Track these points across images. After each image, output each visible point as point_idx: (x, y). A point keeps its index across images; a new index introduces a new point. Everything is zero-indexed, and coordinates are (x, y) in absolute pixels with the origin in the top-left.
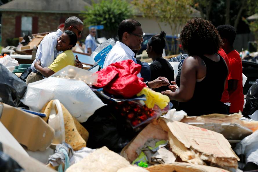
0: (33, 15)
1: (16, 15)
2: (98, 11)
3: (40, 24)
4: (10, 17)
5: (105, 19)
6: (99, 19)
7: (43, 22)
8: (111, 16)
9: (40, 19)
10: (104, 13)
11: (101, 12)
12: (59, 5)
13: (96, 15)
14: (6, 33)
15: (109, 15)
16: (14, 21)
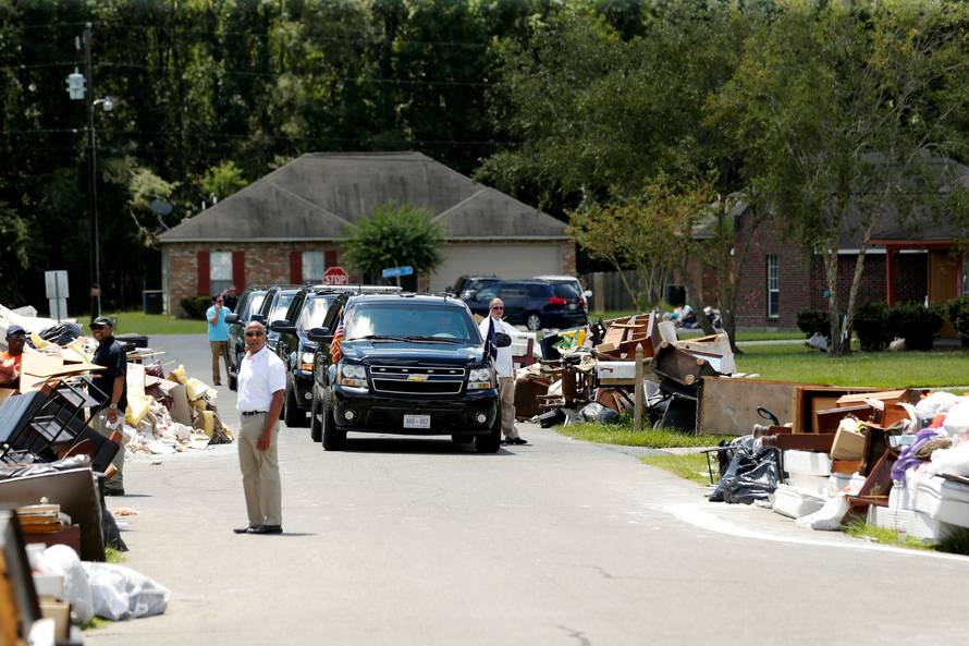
0: (234, 248)
1: (198, 249)
2: (371, 234)
3: (248, 265)
4: (186, 253)
5: (388, 250)
6: (374, 250)
7: (254, 262)
8: (400, 243)
9: (248, 256)
10: (385, 237)
11: (378, 237)
12: (287, 225)
13: (367, 243)
14: (179, 288)
15: (396, 242)
16: (194, 261)
